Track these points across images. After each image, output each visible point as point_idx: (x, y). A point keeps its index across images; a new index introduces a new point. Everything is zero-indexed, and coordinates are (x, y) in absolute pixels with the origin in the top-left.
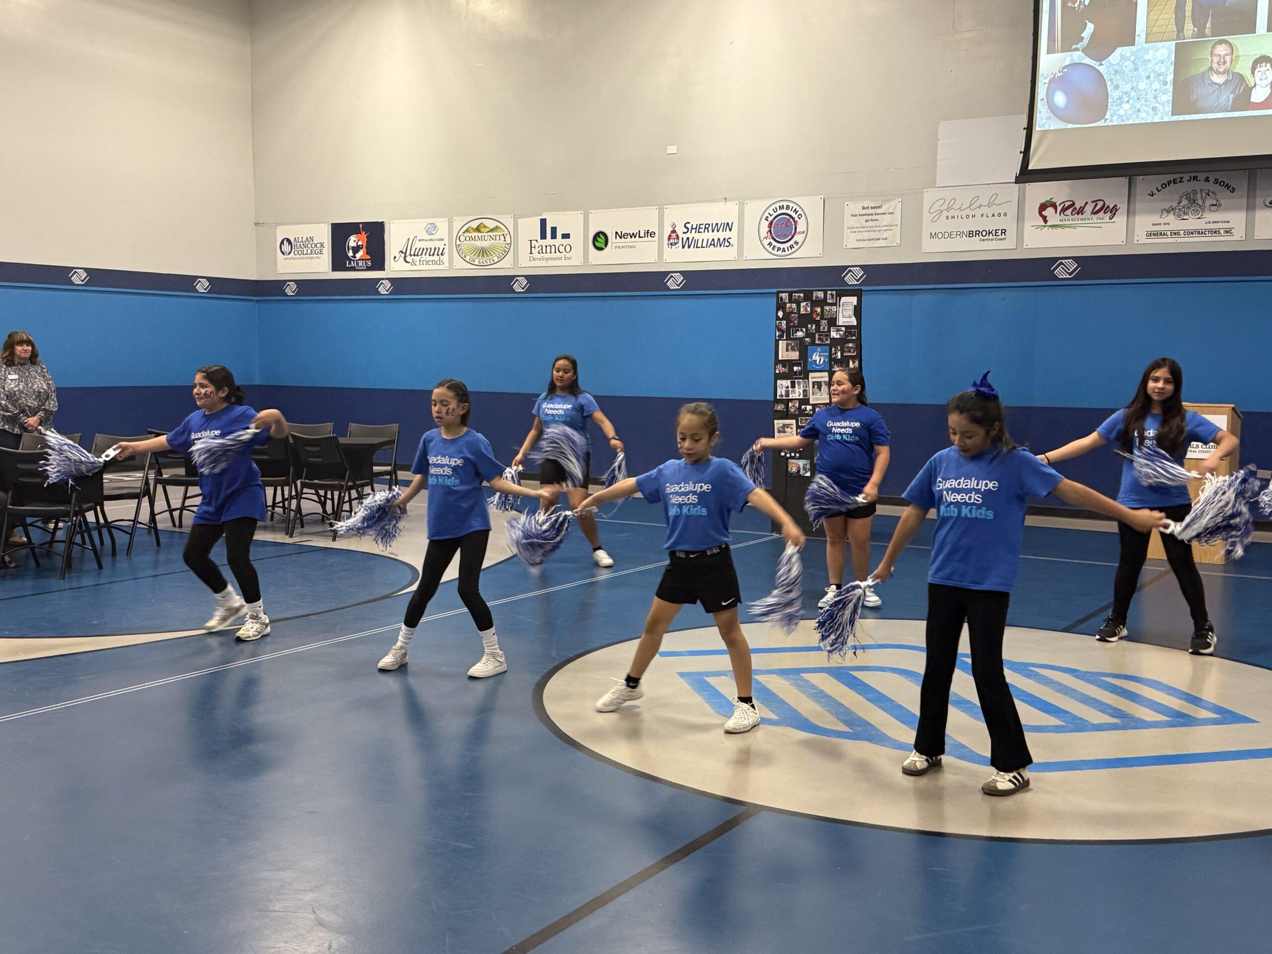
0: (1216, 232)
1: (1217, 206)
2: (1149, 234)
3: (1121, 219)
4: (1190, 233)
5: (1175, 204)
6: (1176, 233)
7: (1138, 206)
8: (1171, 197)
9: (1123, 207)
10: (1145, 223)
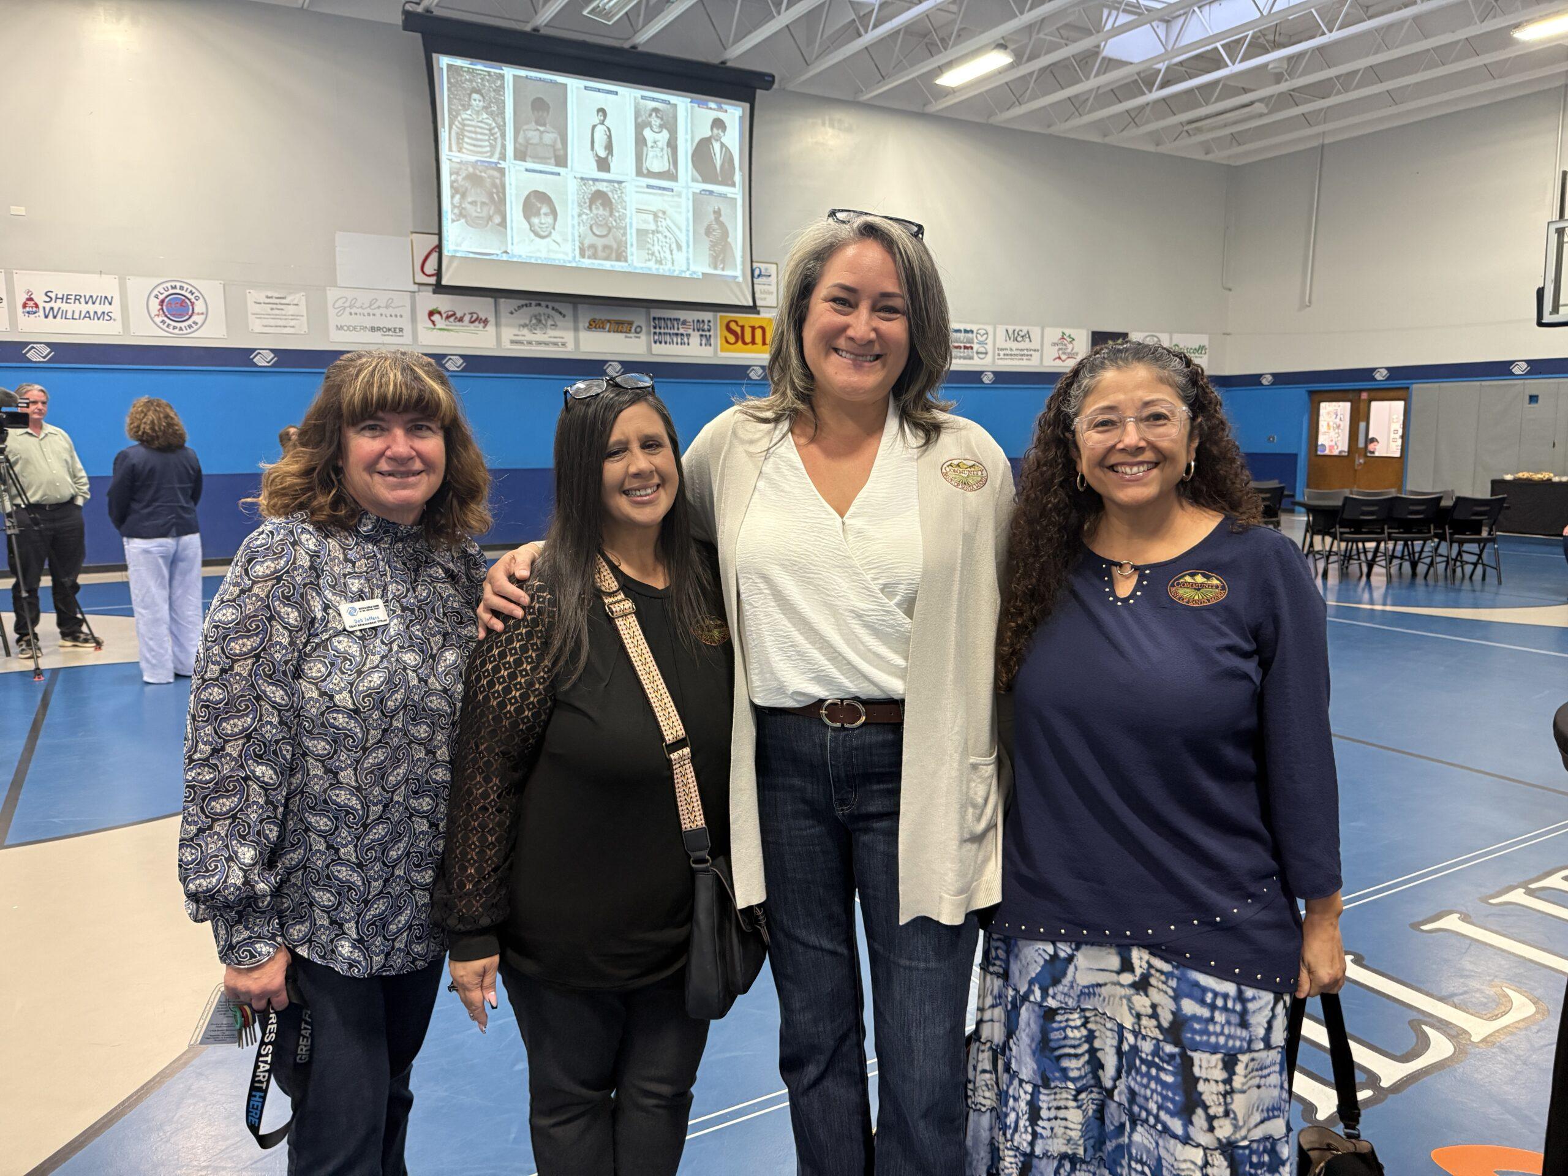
0: (556, 344)
1: (555, 325)
2: (513, 342)
3: (491, 329)
4: (539, 343)
5: (527, 322)
6: (530, 343)
7: (503, 320)
8: (524, 315)
9: (492, 320)
10: (508, 333)
